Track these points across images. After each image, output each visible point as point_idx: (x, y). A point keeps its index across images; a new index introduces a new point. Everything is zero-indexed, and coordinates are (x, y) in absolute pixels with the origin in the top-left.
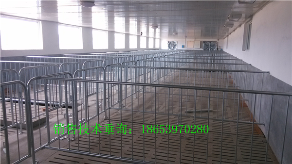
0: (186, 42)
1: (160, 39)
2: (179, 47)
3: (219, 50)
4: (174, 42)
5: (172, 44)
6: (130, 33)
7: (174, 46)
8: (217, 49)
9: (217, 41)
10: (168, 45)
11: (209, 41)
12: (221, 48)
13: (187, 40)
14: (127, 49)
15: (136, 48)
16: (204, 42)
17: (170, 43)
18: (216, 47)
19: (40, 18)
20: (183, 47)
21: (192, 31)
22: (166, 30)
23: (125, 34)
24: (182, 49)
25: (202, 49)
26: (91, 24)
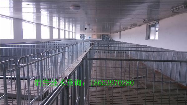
0: (92, 35)
1: (75, 33)
2: (87, 38)
3: (111, 40)
4: (84, 35)
5: (82, 36)
6: (61, 28)
8: (110, 39)
9: (110, 35)
10: (80, 37)
11: (105, 35)
12: (113, 39)
13: (92, 33)
14: (59, 39)
15: (64, 38)
16: (102, 35)
17: (81, 36)
18: (109, 38)
19: (12, 16)
21: (95, 28)
22: (78, 27)
23: (58, 29)
24: (89, 39)
25: (102, 40)
26: (41, 22)
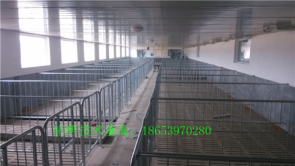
1: (129, 48)
2: (148, 55)
4: (143, 50)
5: (140, 53)
7: (143, 54)
8: (183, 57)
9: (183, 49)
10: (137, 53)
11: (175, 50)
12: (187, 56)
13: (155, 48)
16: (171, 50)
19: (48, 35)
20: (152, 55)
24: (150, 57)
26: (83, 38)
